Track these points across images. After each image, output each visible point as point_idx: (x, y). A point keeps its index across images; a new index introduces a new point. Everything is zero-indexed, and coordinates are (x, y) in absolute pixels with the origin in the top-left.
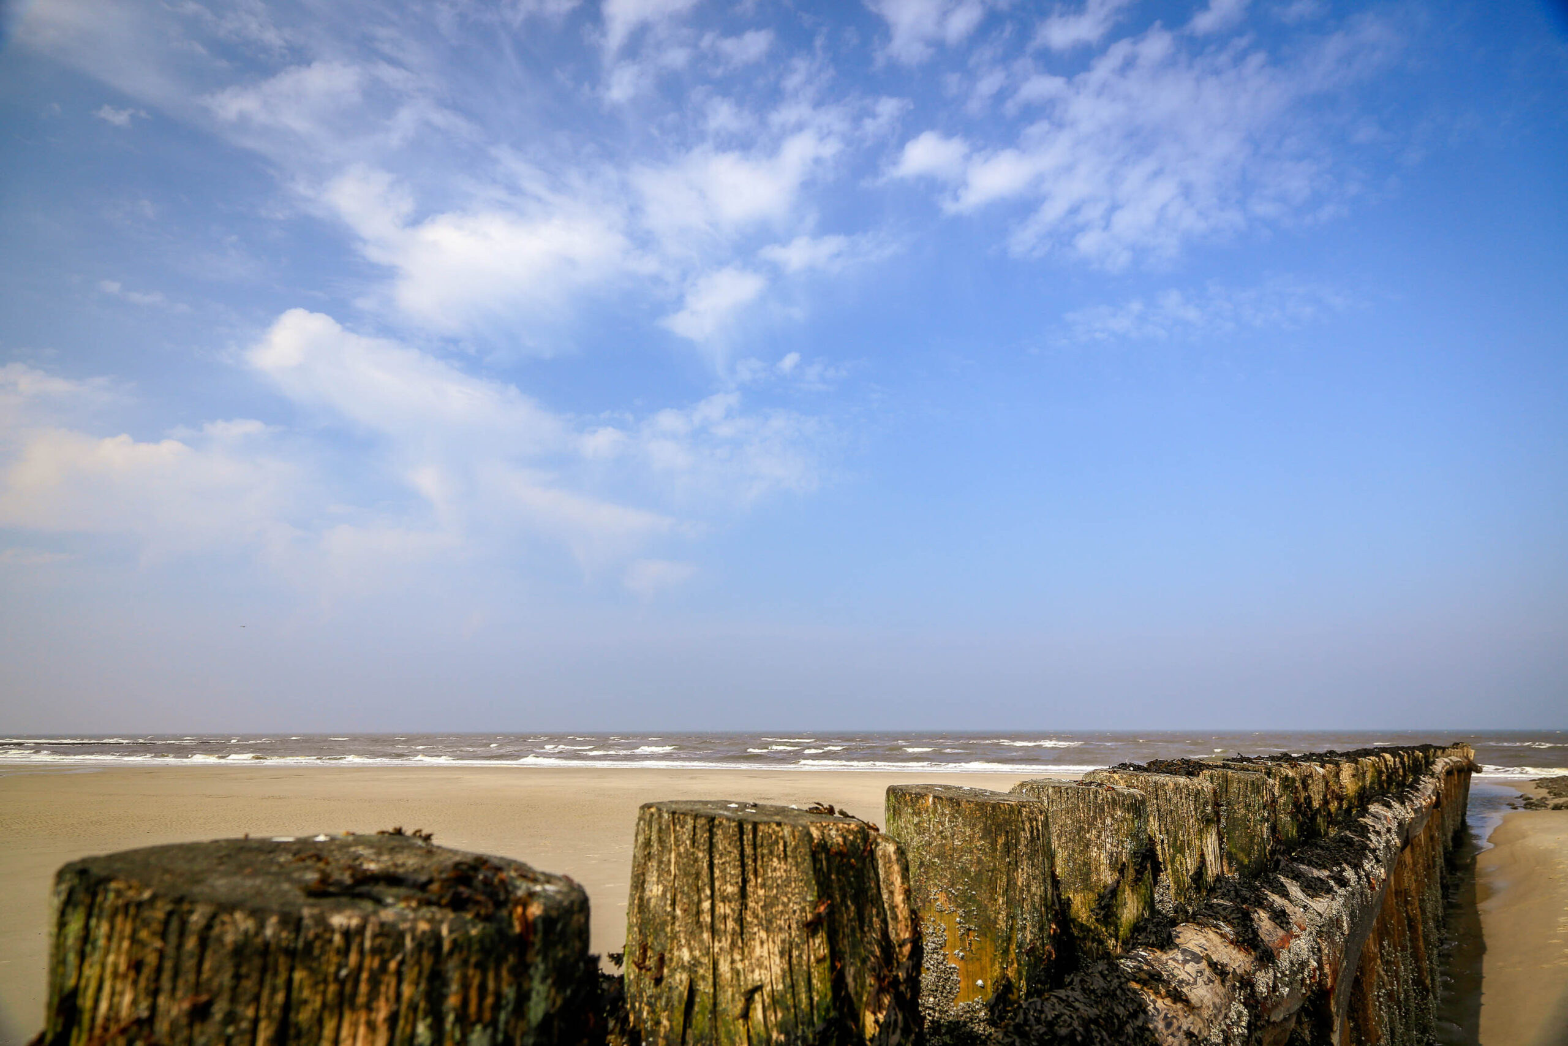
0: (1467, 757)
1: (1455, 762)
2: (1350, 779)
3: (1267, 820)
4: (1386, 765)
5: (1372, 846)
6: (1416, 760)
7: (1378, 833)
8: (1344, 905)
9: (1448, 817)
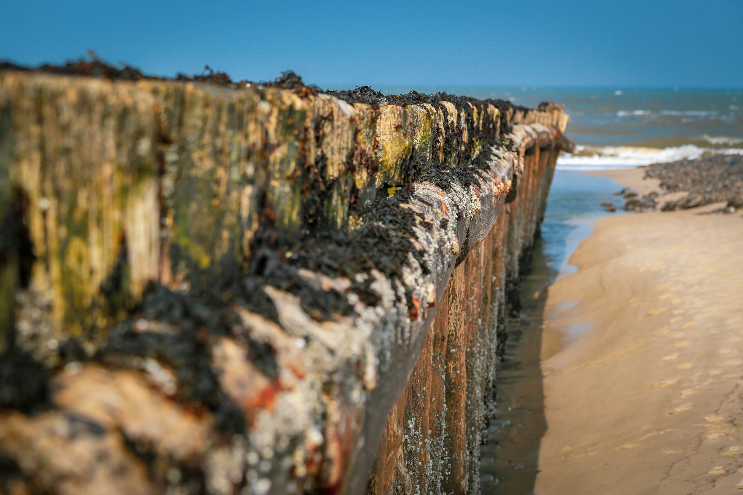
0: (556, 127)
1: (539, 134)
2: (391, 133)
3: (251, 181)
4: (446, 120)
5: (418, 246)
6: (488, 119)
7: (428, 227)
8: (372, 339)
9: (519, 224)
